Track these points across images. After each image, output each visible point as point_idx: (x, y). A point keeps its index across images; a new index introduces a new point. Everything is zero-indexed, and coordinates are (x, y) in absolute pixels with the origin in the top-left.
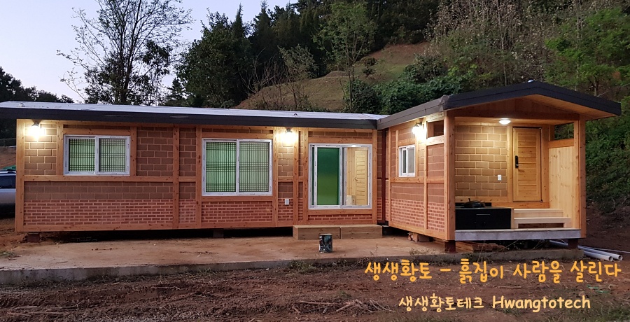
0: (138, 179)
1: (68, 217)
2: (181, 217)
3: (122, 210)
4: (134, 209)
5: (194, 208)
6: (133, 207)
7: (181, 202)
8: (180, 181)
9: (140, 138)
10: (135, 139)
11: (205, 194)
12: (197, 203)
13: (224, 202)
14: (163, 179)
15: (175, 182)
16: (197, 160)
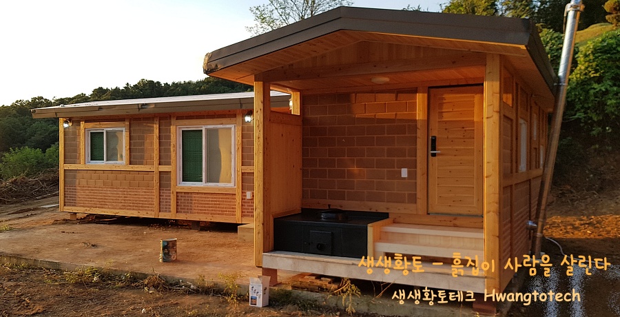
0: (130, 167)
2: (161, 206)
5: (171, 198)
7: (162, 191)
8: (160, 170)
9: (132, 129)
10: (128, 131)
11: (181, 184)
12: (173, 193)
13: (195, 193)
14: (148, 168)
15: (156, 170)
16: (172, 149)
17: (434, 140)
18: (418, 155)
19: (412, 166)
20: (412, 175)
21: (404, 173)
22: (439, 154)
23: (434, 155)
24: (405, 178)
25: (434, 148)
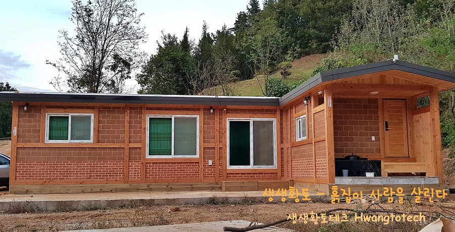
0: (98, 145)
1: (48, 174)
2: (130, 174)
3: (87, 169)
4: (96, 168)
5: (140, 167)
6: (95, 167)
7: (130, 163)
8: (130, 147)
9: (101, 115)
10: (97, 116)
11: (148, 157)
12: (142, 163)
13: (162, 163)
14: (117, 145)
15: (127, 148)
16: (143, 131)
17: (386, 123)
18: (380, 130)
19: (377, 135)
20: (378, 139)
21: (373, 138)
22: (390, 130)
23: (387, 130)
24: (373, 141)
25: (387, 127)
